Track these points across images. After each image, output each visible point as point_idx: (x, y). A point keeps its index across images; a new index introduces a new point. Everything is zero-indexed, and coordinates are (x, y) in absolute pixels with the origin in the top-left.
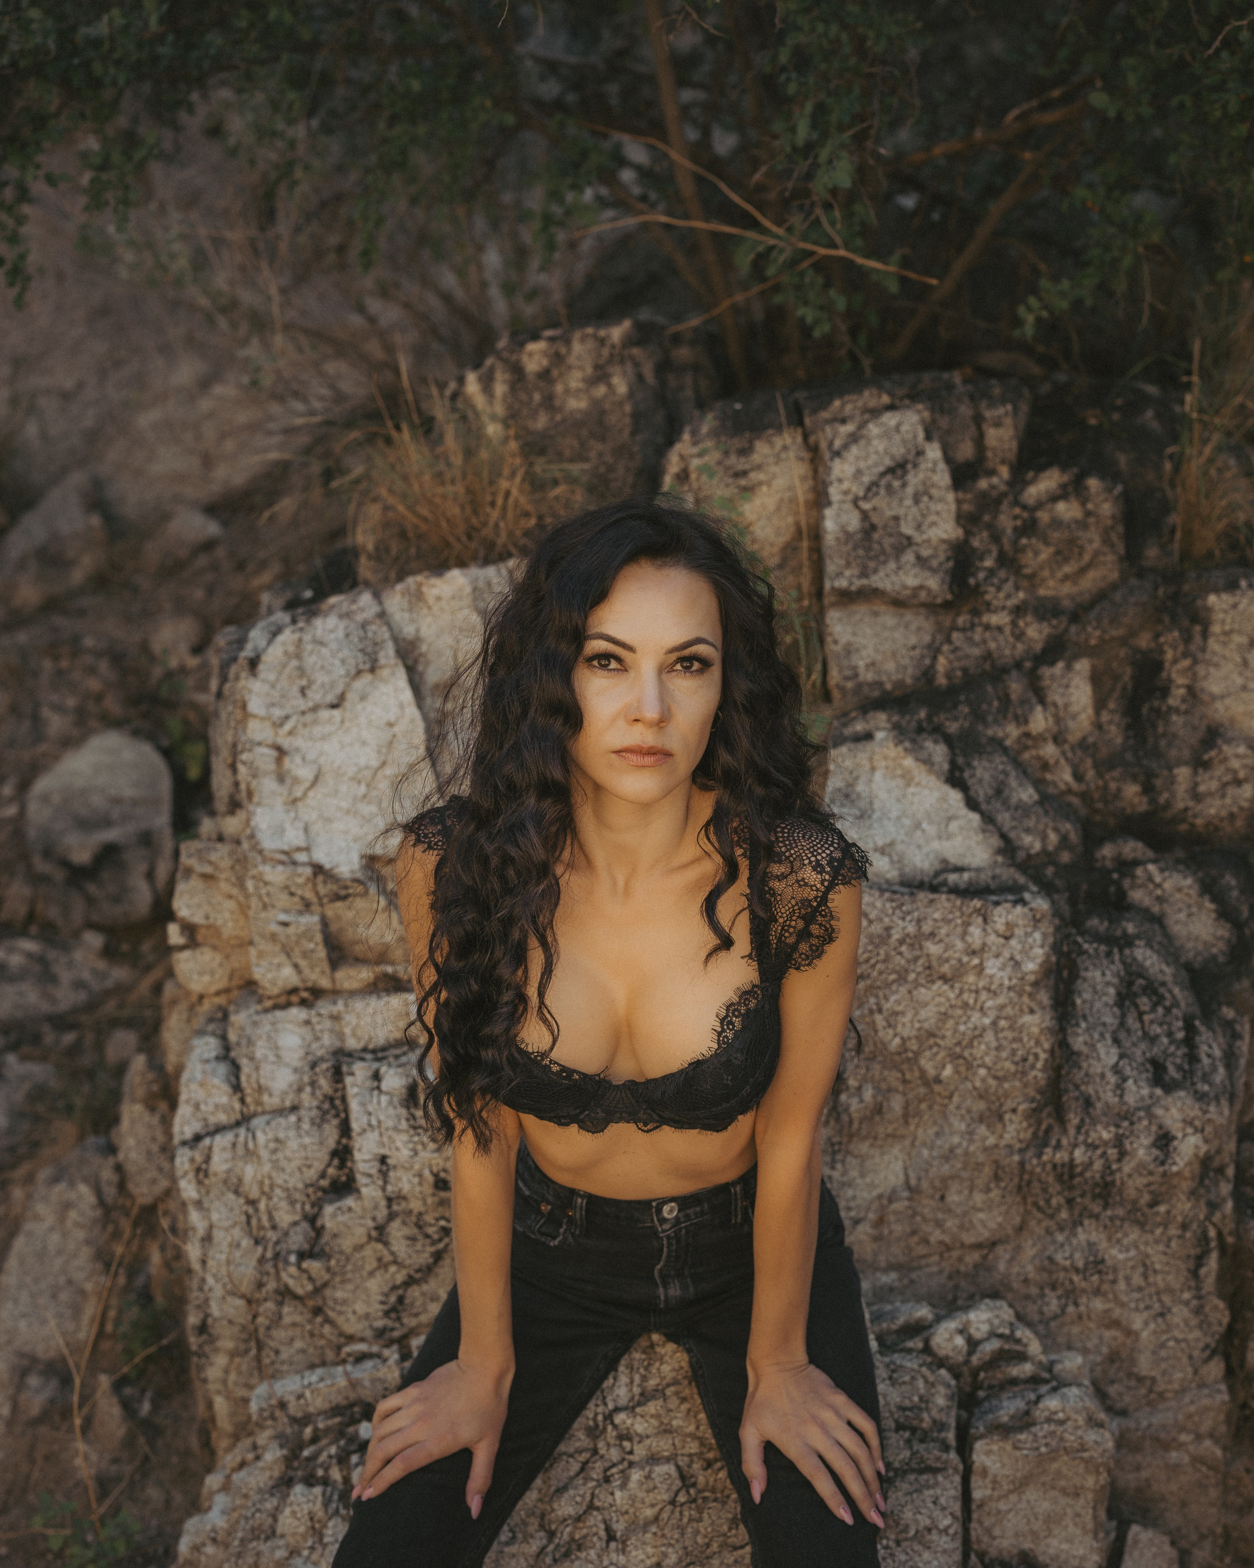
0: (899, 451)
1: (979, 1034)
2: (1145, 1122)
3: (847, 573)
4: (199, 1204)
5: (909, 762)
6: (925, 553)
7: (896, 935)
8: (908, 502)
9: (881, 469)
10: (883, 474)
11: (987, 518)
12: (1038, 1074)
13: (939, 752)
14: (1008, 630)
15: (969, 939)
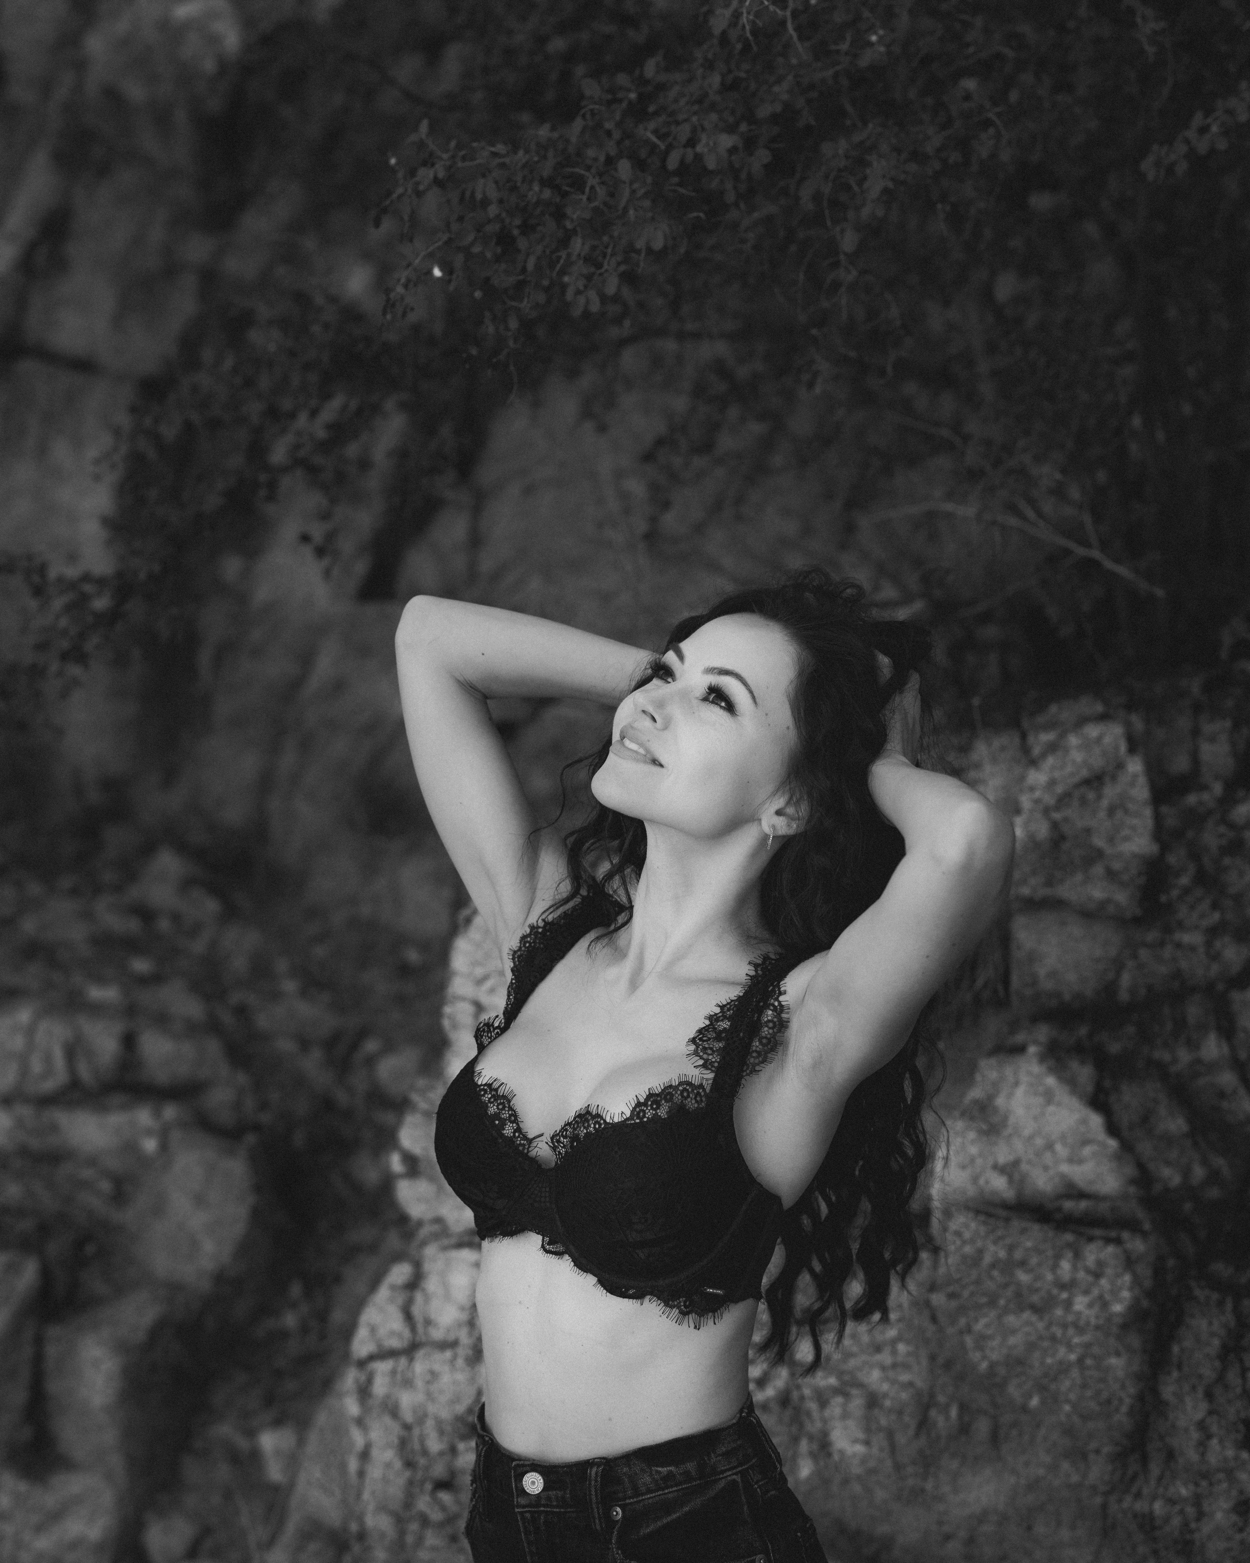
0: (1097, 762)
1: (1063, 1369)
2: (1225, 1485)
3: (1033, 881)
4: (360, 1422)
5: (1051, 1081)
6: (1117, 866)
7: (987, 1259)
8: (1102, 814)
9: (1076, 779)
10: (1078, 786)
11: (1190, 834)
12: (1122, 1418)
13: (1085, 1073)
14: (1201, 950)
15: (1059, 1272)
